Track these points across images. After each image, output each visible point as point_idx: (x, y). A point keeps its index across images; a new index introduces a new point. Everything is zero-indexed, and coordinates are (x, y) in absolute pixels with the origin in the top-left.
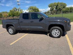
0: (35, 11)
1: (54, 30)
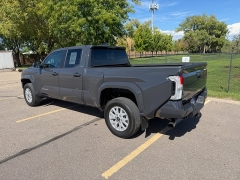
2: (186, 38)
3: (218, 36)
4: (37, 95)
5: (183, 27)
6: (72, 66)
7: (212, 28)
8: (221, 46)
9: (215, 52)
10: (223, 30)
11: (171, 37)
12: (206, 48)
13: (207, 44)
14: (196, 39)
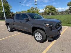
0: (52, 10)
1: (37, 33)
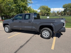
2: (41, 12)
3: (49, 11)
4: (11, 29)
5: (40, 9)
6: (27, 19)
7: (47, 9)
8: (49, 14)
9: (48, 16)
10: (50, 10)
11: (37, 11)
12: (46, 15)
13: (46, 13)
14: (43, 12)
